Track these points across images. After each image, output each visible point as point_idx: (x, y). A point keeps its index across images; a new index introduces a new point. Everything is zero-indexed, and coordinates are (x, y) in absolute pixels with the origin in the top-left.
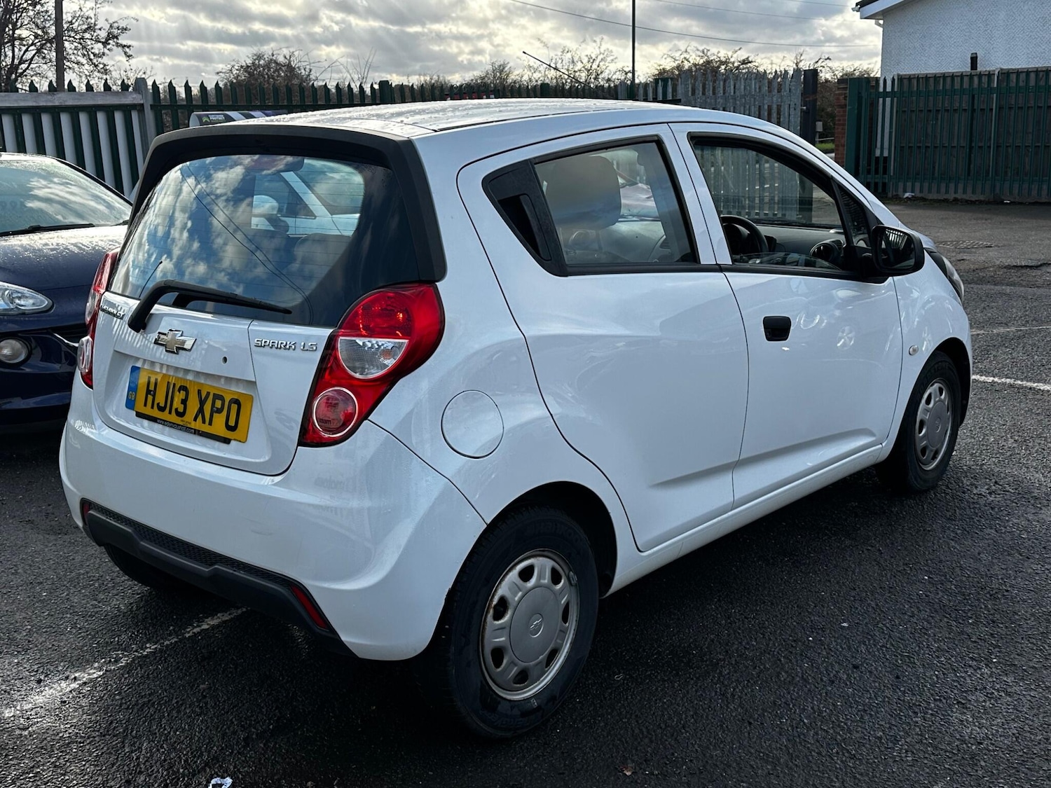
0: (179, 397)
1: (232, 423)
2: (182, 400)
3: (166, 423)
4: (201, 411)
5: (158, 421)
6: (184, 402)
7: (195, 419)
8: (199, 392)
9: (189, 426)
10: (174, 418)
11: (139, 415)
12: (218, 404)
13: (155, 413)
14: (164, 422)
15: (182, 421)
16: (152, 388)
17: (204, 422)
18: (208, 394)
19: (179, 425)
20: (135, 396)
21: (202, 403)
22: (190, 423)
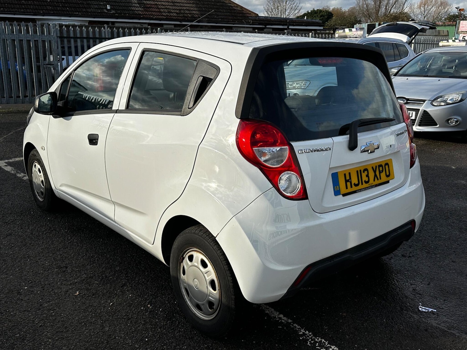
0: (364, 175)
1: (388, 174)
2: (366, 175)
3: (361, 190)
4: (375, 175)
5: (357, 191)
6: (367, 176)
7: (374, 181)
8: (373, 168)
9: (372, 185)
10: (365, 185)
11: (344, 195)
12: (381, 169)
13: (355, 188)
14: (360, 190)
15: (369, 185)
16: (348, 178)
17: (378, 179)
18: (376, 166)
19: (368, 187)
20: (339, 188)
21: (375, 172)
22: (373, 183)
